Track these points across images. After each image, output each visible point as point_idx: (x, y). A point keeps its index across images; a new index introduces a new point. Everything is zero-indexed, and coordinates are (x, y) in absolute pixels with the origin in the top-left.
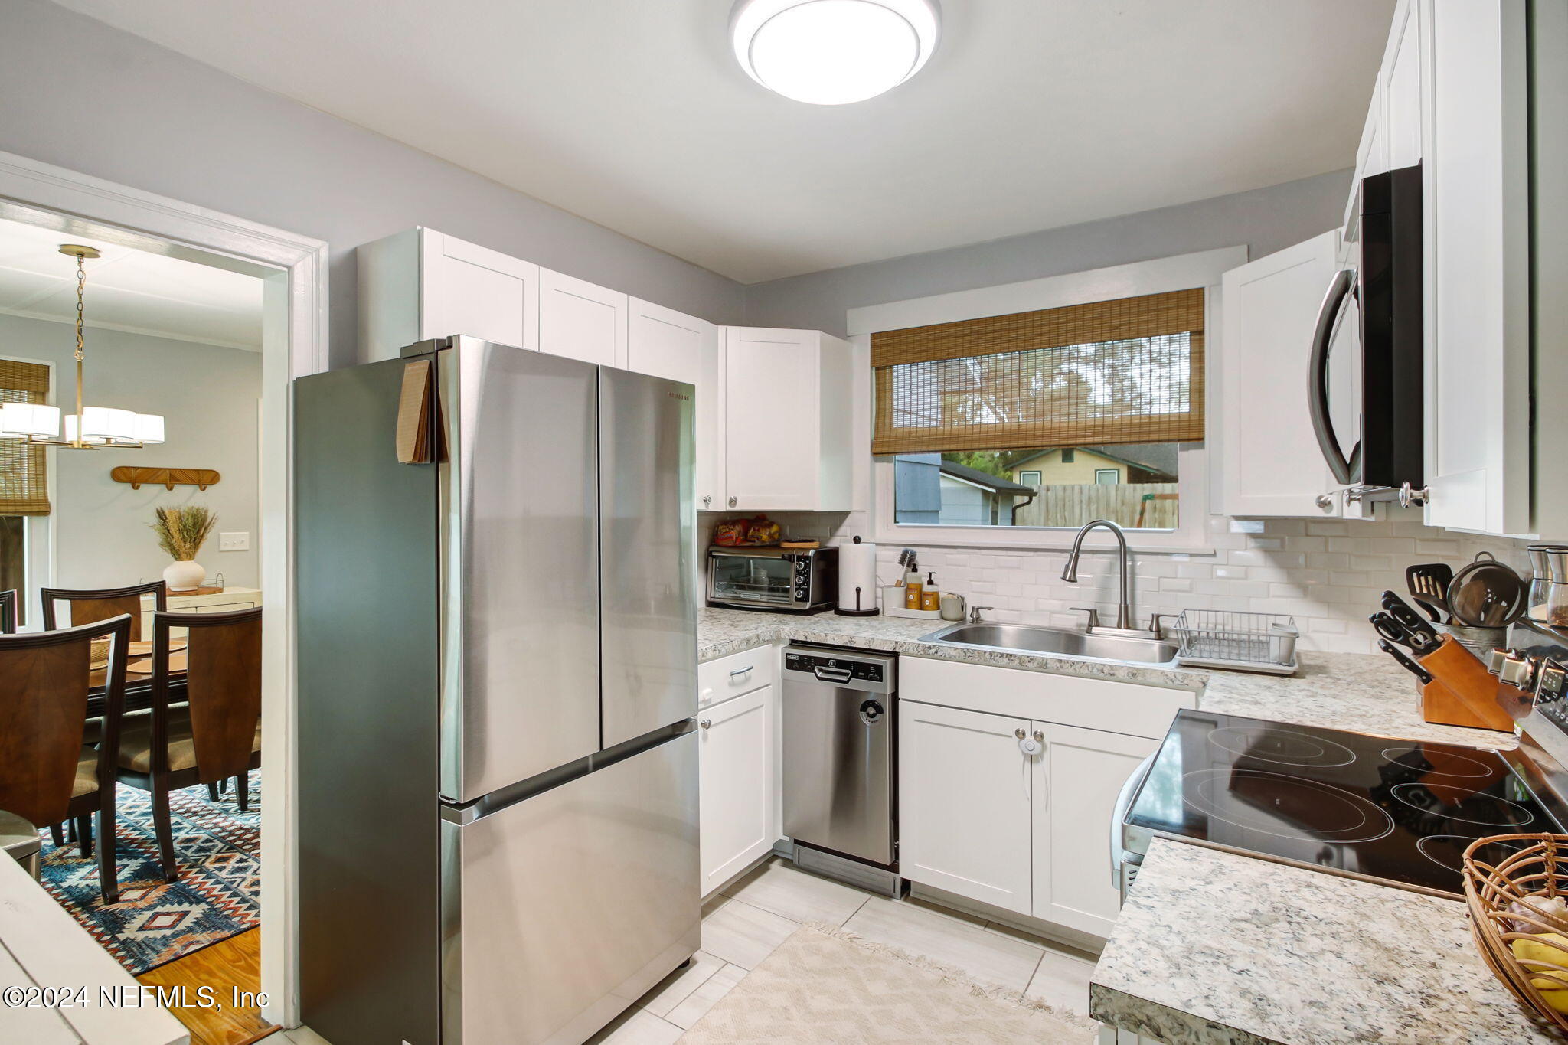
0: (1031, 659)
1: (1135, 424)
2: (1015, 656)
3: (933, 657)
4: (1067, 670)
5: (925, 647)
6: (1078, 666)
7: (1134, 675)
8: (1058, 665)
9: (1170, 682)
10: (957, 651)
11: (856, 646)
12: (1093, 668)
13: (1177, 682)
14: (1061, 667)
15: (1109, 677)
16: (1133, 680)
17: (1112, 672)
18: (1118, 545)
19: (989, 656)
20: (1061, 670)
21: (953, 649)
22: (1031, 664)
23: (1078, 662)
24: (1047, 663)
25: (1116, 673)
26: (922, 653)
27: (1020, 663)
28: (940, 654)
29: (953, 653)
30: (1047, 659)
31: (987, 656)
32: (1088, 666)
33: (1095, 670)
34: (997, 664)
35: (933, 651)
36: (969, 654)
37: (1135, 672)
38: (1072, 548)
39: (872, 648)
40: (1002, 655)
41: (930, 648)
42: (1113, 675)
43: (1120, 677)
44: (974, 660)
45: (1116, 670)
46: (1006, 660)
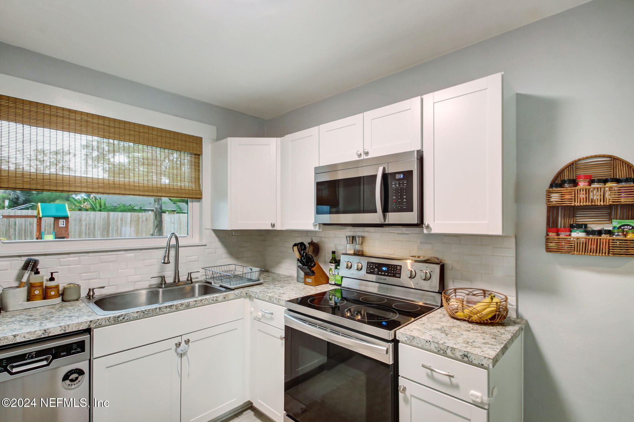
0: (182, 305)
1: (176, 189)
2: (173, 305)
3: (121, 322)
4: (199, 305)
5: (115, 317)
6: (204, 301)
7: (225, 298)
8: (195, 303)
9: (236, 297)
10: (138, 313)
11: (50, 335)
12: (209, 300)
13: (239, 296)
14: (196, 304)
15: (216, 302)
16: (225, 300)
17: (217, 299)
18: (175, 244)
19: (159, 310)
20: (196, 305)
21: (135, 313)
22: (182, 307)
23: (203, 299)
24: (189, 304)
25: (218, 299)
26: (113, 322)
27: (176, 308)
28: (126, 319)
29: (136, 315)
30: (189, 302)
31: (158, 310)
32: (207, 300)
33: (210, 301)
34: (164, 313)
35: (121, 318)
36: (146, 312)
37: (225, 296)
38: (166, 246)
39: (67, 332)
40: (166, 307)
41: (119, 317)
42: (217, 300)
43: (220, 300)
44: (150, 315)
45: (218, 298)
46: (168, 309)
